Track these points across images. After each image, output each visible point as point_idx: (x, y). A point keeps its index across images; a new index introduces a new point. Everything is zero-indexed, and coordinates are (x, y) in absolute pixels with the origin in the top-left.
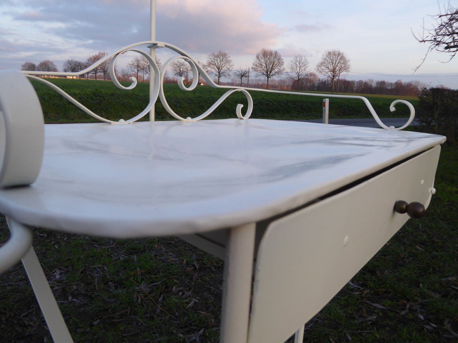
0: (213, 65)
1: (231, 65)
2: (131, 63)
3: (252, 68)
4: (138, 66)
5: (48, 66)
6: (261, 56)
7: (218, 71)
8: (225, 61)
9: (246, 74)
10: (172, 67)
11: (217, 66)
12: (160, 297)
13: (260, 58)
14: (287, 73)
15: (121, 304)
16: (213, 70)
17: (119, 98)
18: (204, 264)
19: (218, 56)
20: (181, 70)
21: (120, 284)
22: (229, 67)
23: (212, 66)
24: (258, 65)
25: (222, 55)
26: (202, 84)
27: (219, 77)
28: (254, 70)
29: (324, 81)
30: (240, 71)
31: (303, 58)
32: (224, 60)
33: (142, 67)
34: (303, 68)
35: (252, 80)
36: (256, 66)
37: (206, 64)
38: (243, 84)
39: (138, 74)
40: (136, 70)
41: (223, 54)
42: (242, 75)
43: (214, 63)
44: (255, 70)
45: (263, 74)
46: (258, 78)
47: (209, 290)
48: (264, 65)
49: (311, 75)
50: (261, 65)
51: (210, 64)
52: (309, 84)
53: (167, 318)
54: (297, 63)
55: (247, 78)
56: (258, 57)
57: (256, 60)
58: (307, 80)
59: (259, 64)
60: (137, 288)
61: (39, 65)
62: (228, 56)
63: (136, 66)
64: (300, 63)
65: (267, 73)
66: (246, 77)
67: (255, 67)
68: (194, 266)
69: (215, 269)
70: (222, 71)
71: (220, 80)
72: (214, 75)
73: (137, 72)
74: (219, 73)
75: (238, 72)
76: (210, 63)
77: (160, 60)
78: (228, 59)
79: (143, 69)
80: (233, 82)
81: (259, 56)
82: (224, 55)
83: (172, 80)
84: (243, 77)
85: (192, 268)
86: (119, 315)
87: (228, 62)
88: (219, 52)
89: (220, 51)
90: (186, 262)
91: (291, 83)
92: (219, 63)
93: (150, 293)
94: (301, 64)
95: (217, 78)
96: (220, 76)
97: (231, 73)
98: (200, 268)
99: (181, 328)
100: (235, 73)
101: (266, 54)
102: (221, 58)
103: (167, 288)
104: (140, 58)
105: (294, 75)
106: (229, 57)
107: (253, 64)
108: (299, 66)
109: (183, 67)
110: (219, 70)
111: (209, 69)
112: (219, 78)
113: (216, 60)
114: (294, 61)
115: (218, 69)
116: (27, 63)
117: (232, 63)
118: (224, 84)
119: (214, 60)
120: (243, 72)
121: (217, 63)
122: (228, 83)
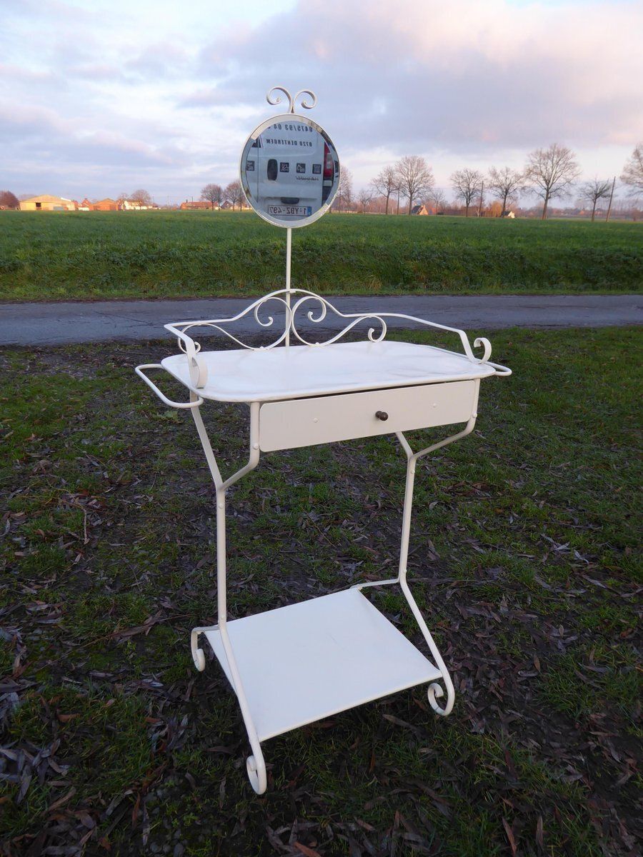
0: (536, 174)
1: (575, 173)
2: (378, 178)
3: (622, 178)
4: (390, 183)
7: (546, 187)
8: (564, 165)
9: (606, 190)
10: (452, 182)
11: (544, 177)
16: (536, 186)
19: (548, 156)
20: (471, 186)
22: (571, 177)
23: (535, 177)
24: (635, 170)
25: (559, 155)
26: (512, 215)
27: (547, 198)
28: (624, 182)
30: (594, 185)
32: (560, 162)
33: (397, 185)
35: (622, 203)
36: (632, 172)
37: (522, 174)
38: (598, 211)
39: (388, 197)
40: (385, 191)
41: (561, 150)
42: (596, 195)
43: (539, 171)
44: (627, 181)
46: (635, 198)
51: (529, 173)
55: (608, 198)
56: (637, 154)
57: (631, 159)
59: (638, 168)
61: (228, 189)
62: (569, 155)
63: (386, 182)
66: (605, 197)
67: (628, 175)
68: (377, 503)
70: (554, 187)
71: (548, 205)
72: (535, 196)
73: (387, 194)
74: (548, 190)
75: (590, 188)
76: (531, 171)
77: (431, 169)
78: (570, 161)
79: (398, 189)
80: (579, 208)
81: (639, 152)
82: (562, 153)
83: (452, 206)
84: (600, 197)
87: (571, 166)
88: (551, 147)
89: (553, 146)
92: (551, 170)
95: (543, 200)
96: (550, 198)
97: (573, 191)
100: (582, 190)
102: (555, 159)
104: (394, 168)
106: (573, 156)
107: (625, 170)
109: (474, 180)
110: (548, 185)
111: (527, 183)
112: (546, 200)
113: (544, 164)
115: (546, 182)
116: (209, 187)
117: (577, 168)
118: (558, 211)
119: (538, 165)
120: (600, 187)
121: (544, 171)
122: (567, 210)
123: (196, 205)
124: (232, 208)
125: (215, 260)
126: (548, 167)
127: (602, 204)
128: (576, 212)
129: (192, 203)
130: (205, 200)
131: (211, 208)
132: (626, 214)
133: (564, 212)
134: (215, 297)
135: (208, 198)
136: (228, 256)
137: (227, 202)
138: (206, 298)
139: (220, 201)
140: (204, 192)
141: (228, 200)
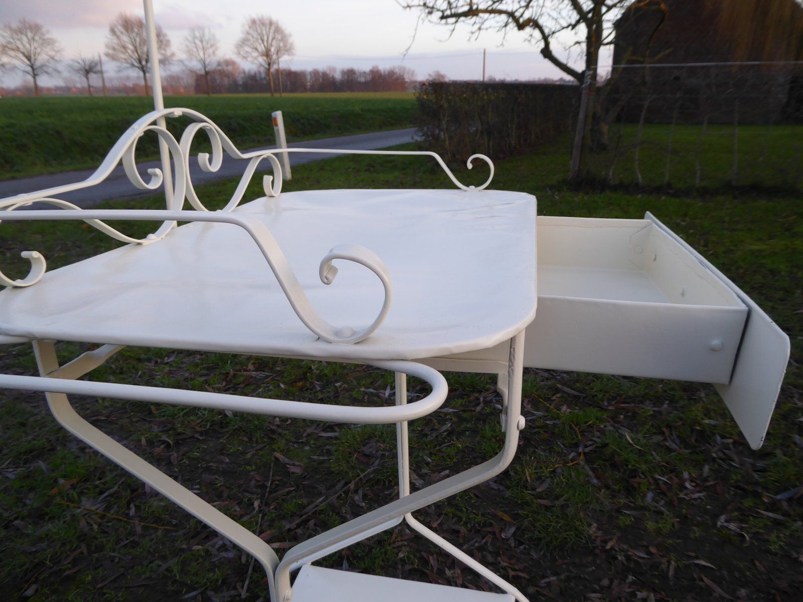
0: (13, 50)
1: (56, 49)
3: (107, 55)
6: (121, 28)
7: (29, 63)
8: (41, 41)
9: (94, 67)
11: (23, 53)
12: (129, 508)
13: (118, 33)
14: (181, 61)
15: (63, 544)
16: (16, 62)
18: (180, 434)
19: (20, 31)
21: (39, 516)
22: (52, 53)
23: (12, 53)
24: (116, 47)
25: (31, 30)
27: (35, 76)
28: (110, 59)
29: (252, 73)
30: (80, 61)
31: (207, 32)
32: (36, 38)
34: (210, 51)
35: (111, 79)
36: (114, 49)
38: (93, 87)
41: (32, 24)
42: (86, 71)
43: (14, 47)
44: (113, 58)
45: (133, 65)
46: (124, 74)
47: (208, 469)
48: (131, 47)
49: (228, 63)
50: (124, 47)
52: (226, 81)
53: (159, 533)
54: (198, 42)
55: (99, 75)
56: (113, 31)
57: (109, 37)
58: (222, 73)
59: (118, 45)
60: (79, 510)
62: (44, 30)
64: (201, 41)
65: (140, 62)
66: (96, 73)
67: (111, 52)
68: (164, 442)
69: (201, 435)
70: (38, 64)
71: (38, 83)
72: (20, 73)
74: (32, 67)
75: (76, 64)
76: (6, 47)
78: (46, 37)
80: (71, 85)
81: (116, 30)
82: (35, 28)
84: (91, 73)
85: (162, 446)
86: (69, 563)
87: (50, 42)
88: (21, 22)
89: (22, 20)
90: (146, 441)
91: (191, 81)
92: (28, 46)
93: (107, 509)
94: (204, 43)
95: (30, 77)
96: (37, 75)
97: (60, 67)
98: (177, 444)
99: (193, 538)
100: (70, 67)
101: (129, 25)
102: (29, 34)
103: (133, 491)
105: (196, 65)
106: (48, 32)
107: (107, 46)
108: (201, 47)
110: (30, 61)
111: (5, 59)
113: (18, 40)
114: (190, 38)
115: (27, 58)
117: (57, 44)
118: (49, 90)
119: (12, 40)
120: (87, 63)
121: (21, 47)
122: (57, 88)
126: (24, 43)
127: (95, 80)
128: (68, 89)
132: (118, 90)
133: (55, 90)
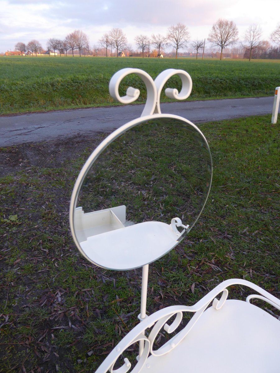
1: (188, 37)
2: (101, 39)
3: (208, 39)
4: (107, 42)
5: (35, 45)
6: (217, 26)
7: (176, 43)
8: (183, 33)
9: (201, 45)
10: (136, 41)
11: (175, 39)
13: (216, 29)
14: (241, 42)
16: (172, 43)
17: (93, 83)
19: (177, 29)
20: (144, 43)
22: (186, 39)
23: (171, 39)
24: (213, 36)
25: (181, 28)
26: (162, 56)
27: (177, 48)
28: (209, 41)
29: (276, 48)
30: (197, 42)
31: (258, 27)
32: (182, 32)
33: (110, 42)
34: (257, 37)
35: (208, 50)
36: (212, 36)
37: (166, 37)
38: (199, 53)
39: (107, 48)
40: (105, 46)
41: (182, 26)
42: (198, 47)
43: (173, 36)
44: (210, 40)
45: (218, 44)
46: (213, 48)
48: (220, 35)
49: (264, 43)
50: (217, 36)
51: (169, 36)
52: (261, 52)
54: (252, 33)
55: (203, 48)
56: (214, 28)
57: (212, 31)
58: (259, 48)
59: (214, 34)
61: (28, 45)
62: (186, 28)
63: (105, 41)
64: (254, 32)
65: (222, 43)
66: (201, 48)
67: (210, 38)
70: (180, 43)
71: (178, 51)
72: (172, 47)
73: (106, 47)
74: (177, 45)
75: (195, 44)
76: (170, 36)
77: (125, 35)
78: (186, 31)
79: (111, 44)
80: (190, 52)
81: (215, 27)
82: (182, 27)
83: (136, 52)
84: (199, 48)
87: (186, 33)
88: (178, 25)
89: (179, 24)
91: (243, 52)
92: (178, 35)
94: (255, 33)
95: (175, 49)
96: (178, 48)
97: (188, 45)
100: (192, 44)
101: (221, 24)
102: (180, 30)
104: (108, 34)
105: (248, 45)
106: (187, 29)
107: (209, 35)
108: (253, 35)
109: (145, 40)
110: (177, 42)
111: (168, 41)
112: (177, 50)
113: (175, 33)
114: (248, 31)
115: (176, 41)
116: (19, 44)
117: (189, 35)
118: (181, 54)
119: (173, 33)
120: (199, 43)
121: (175, 36)
122: (185, 54)
123: (13, 53)
124: (32, 55)
125: (27, 90)
126: (177, 34)
127: (200, 51)
128: (189, 54)
129: (11, 52)
130: (17, 51)
131: (21, 55)
132: (209, 55)
133: (184, 55)
134: (30, 113)
135: (19, 50)
136: (34, 88)
137: (29, 52)
138: (25, 113)
139: (25, 51)
140: (16, 46)
141: (29, 51)
